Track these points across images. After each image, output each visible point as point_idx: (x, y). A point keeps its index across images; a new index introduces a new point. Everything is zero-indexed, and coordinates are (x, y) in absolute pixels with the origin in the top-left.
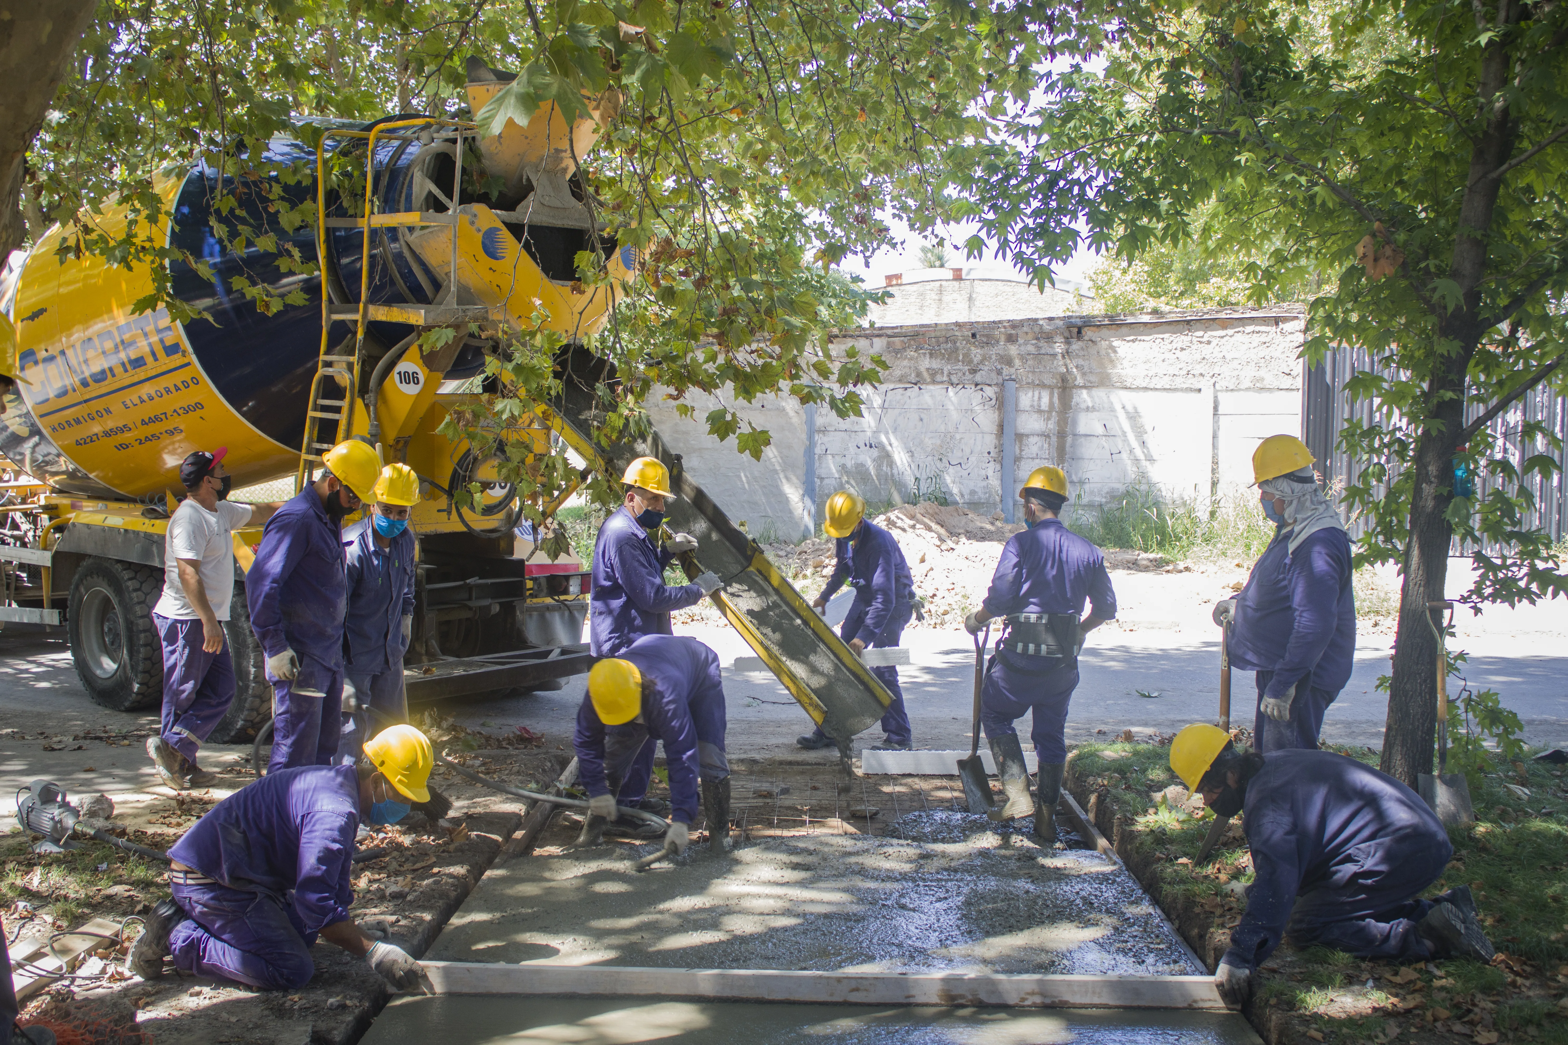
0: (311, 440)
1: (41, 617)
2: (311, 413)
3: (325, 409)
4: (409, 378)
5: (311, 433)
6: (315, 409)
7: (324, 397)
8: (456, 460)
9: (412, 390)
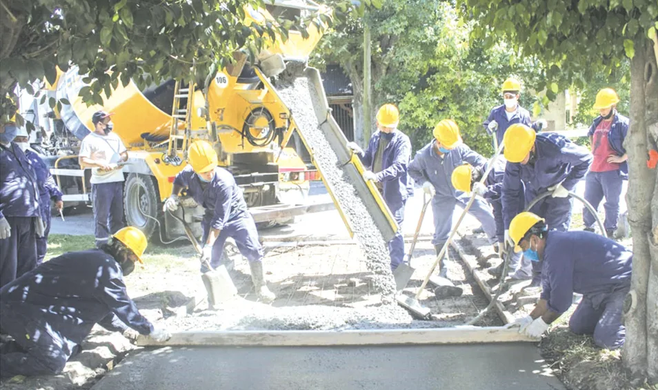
0: (176, 108)
1: (83, 197)
2: (176, 96)
3: (182, 93)
4: (222, 80)
5: (176, 104)
6: (178, 93)
7: (182, 88)
8: (245, 118)
9: (223, 86)
